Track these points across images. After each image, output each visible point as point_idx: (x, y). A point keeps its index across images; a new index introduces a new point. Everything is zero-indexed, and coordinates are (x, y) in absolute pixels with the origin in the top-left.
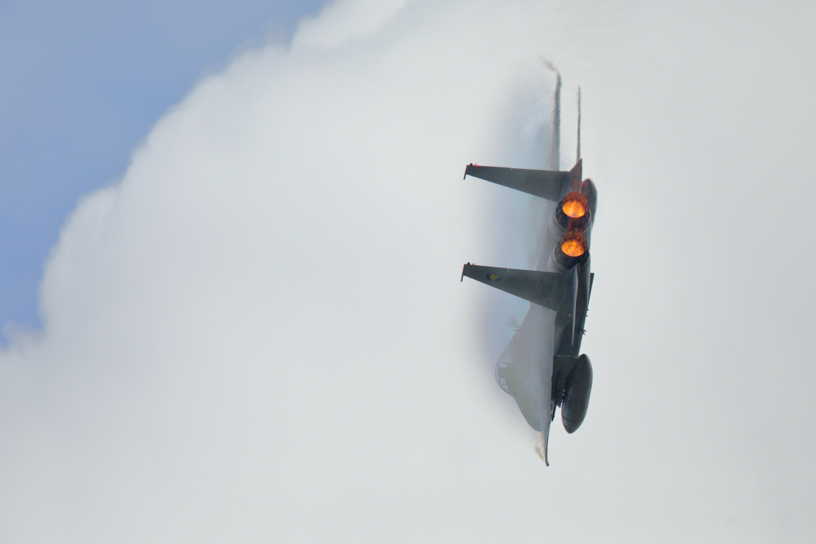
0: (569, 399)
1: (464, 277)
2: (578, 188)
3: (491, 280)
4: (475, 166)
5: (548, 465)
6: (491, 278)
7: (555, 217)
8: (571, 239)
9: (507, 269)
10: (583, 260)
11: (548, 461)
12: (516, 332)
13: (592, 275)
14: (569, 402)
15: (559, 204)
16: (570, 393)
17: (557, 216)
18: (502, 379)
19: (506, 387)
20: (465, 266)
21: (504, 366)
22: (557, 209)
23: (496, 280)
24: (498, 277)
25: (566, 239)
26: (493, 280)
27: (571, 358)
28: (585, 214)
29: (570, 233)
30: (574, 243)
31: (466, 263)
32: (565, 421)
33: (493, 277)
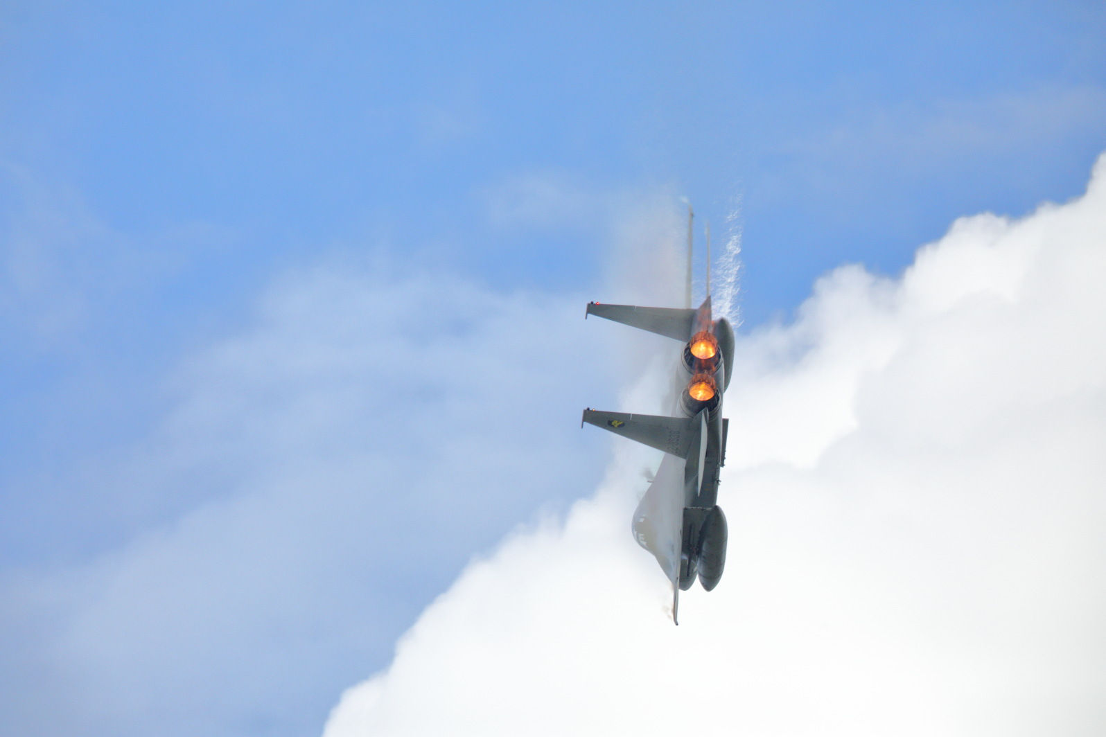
0: (703, 554)
1: (585, 423)
2: (708, 327)
3: (613, 426)
4: (596, 304)
5: (677, 624)
6: (613, 423)
7: (683, 358)
8: (700, 381)
9: (630, 414)
10: (712, 405)
11: (678, 620)
12: (650, 484)
13: (726, 422)
14: (704, 557)
15: (689, 344)
16: (704, 548)
17: (686, 358)
18: (640, 535)
19: (644, 543)
20: (585, 412)
21: (642, 520)
22: (686, 350)
23: (619, 426)
24: (621, 423)
25: (694, 383)
26: (616, 426)
27: (703, 510)
28: (715, 355)
29: (699, 375)
30: (703, 385)
31: (586, 409)
32: (702, 577)
33: (615, 423)
